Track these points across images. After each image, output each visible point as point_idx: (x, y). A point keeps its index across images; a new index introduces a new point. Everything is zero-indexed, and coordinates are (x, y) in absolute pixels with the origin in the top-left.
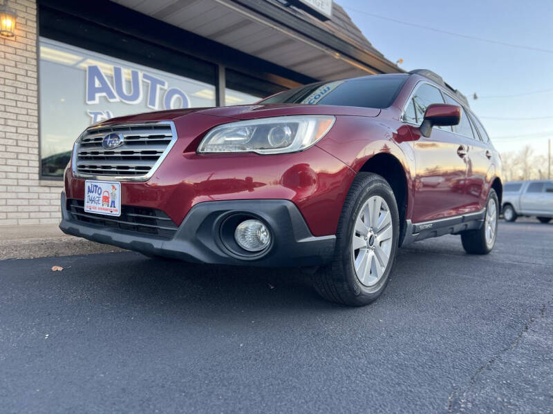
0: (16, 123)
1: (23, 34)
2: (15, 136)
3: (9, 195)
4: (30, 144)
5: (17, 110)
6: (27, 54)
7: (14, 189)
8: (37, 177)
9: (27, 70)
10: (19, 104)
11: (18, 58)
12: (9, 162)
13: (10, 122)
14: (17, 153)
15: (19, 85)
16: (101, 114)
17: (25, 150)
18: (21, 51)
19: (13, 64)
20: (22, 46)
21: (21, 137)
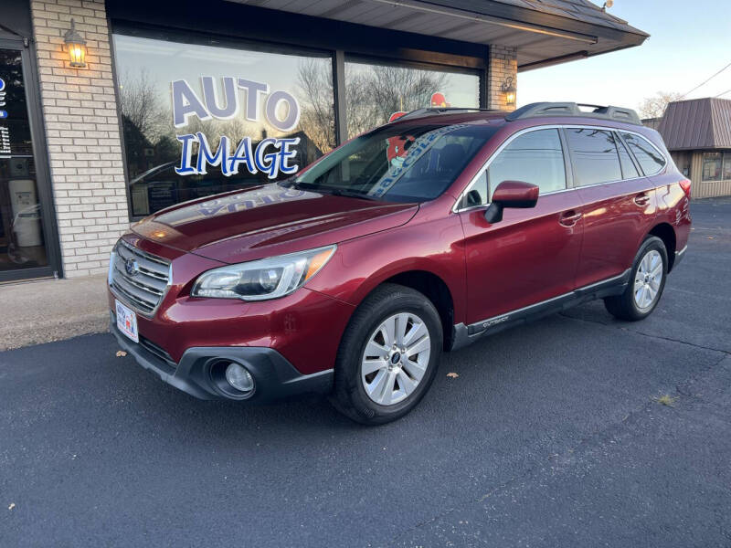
0: (100, 164)
1: (95, 60)
2: (100, 179)
3: (100, 243)
4: (117, 185)
5: (99, 150)
6: (102, 83)
7: (104, 235)
8: (127, 219)
9: (105, 102)
10: (101, 142)
11: (94, 90)
12: (97, 207)
13: (93, 164)
14: (105, 197)
15: (98, 120)
16: (192, 137)
17: (112, 192)
18: (96, 80)
19: (89, 97)
20: (97, 75)
21: (106, 178)
